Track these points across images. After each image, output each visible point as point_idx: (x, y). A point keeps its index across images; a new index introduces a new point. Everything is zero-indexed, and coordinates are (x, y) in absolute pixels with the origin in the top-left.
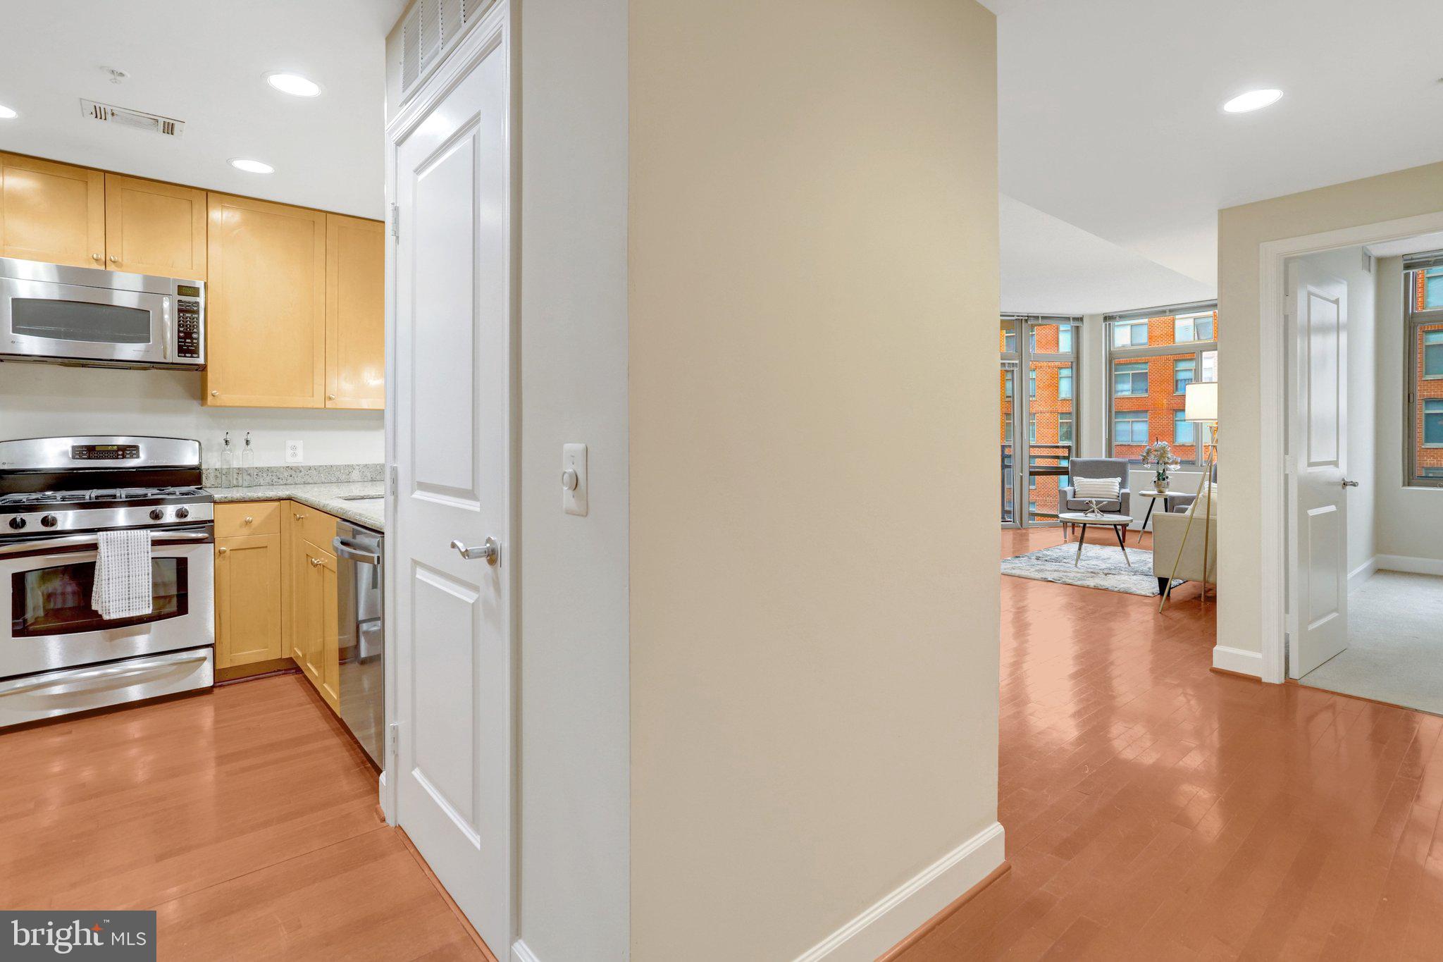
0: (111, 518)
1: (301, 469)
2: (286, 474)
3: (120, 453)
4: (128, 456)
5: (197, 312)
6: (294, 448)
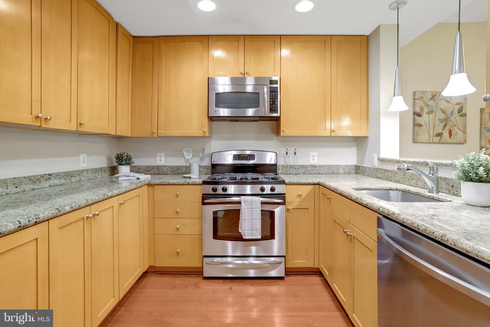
0: (246, 190)
1: (317, 166)
2: (310, 169)
3: (248, 158)
4: (251, 159)
5: (277, 92)
6: (313, 156)
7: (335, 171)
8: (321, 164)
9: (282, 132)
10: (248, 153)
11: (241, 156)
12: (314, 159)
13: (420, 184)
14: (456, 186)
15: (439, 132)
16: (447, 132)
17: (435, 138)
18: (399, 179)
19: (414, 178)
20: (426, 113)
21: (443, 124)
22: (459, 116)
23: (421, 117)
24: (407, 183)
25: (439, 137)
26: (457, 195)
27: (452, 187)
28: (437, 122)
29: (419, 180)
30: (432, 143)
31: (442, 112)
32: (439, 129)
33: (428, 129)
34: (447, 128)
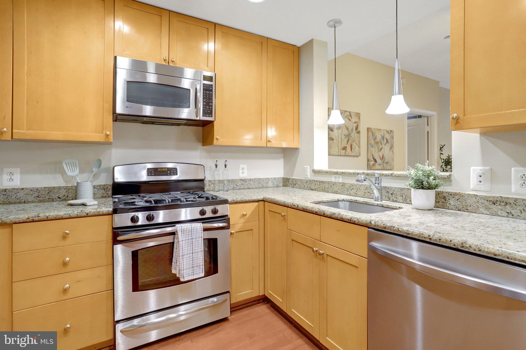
0: (179, 215)
1: (247, 180)
2: (240, 183)
3: (169, 172)
4: (172, 174)
5: (212, 91)
6: (243, 169)
7: (265, 185)
8: (251, 178)
9: (215, 141)
10: (170, 165)
11: (159, 170)
12: (243, 173)
13: (360, 194)
14: (395, 194)
15: (345, 146)
16: (350, 146)
17: (342, 151)
18: (337, 190)
19: (354, 188)
20: (336, 129)
21: (347, 139)
22: (356, 133)
23: (333, 131)
24: (345, 194)
25: (345, 151)
26: (396, 201)
27: (392, 194)
28: (343, 137)
29: (358, 190)
30: (340, 155)
31: (346, 129)
32: (344, 144)
33: (338, 143)
34: (349, 143)
